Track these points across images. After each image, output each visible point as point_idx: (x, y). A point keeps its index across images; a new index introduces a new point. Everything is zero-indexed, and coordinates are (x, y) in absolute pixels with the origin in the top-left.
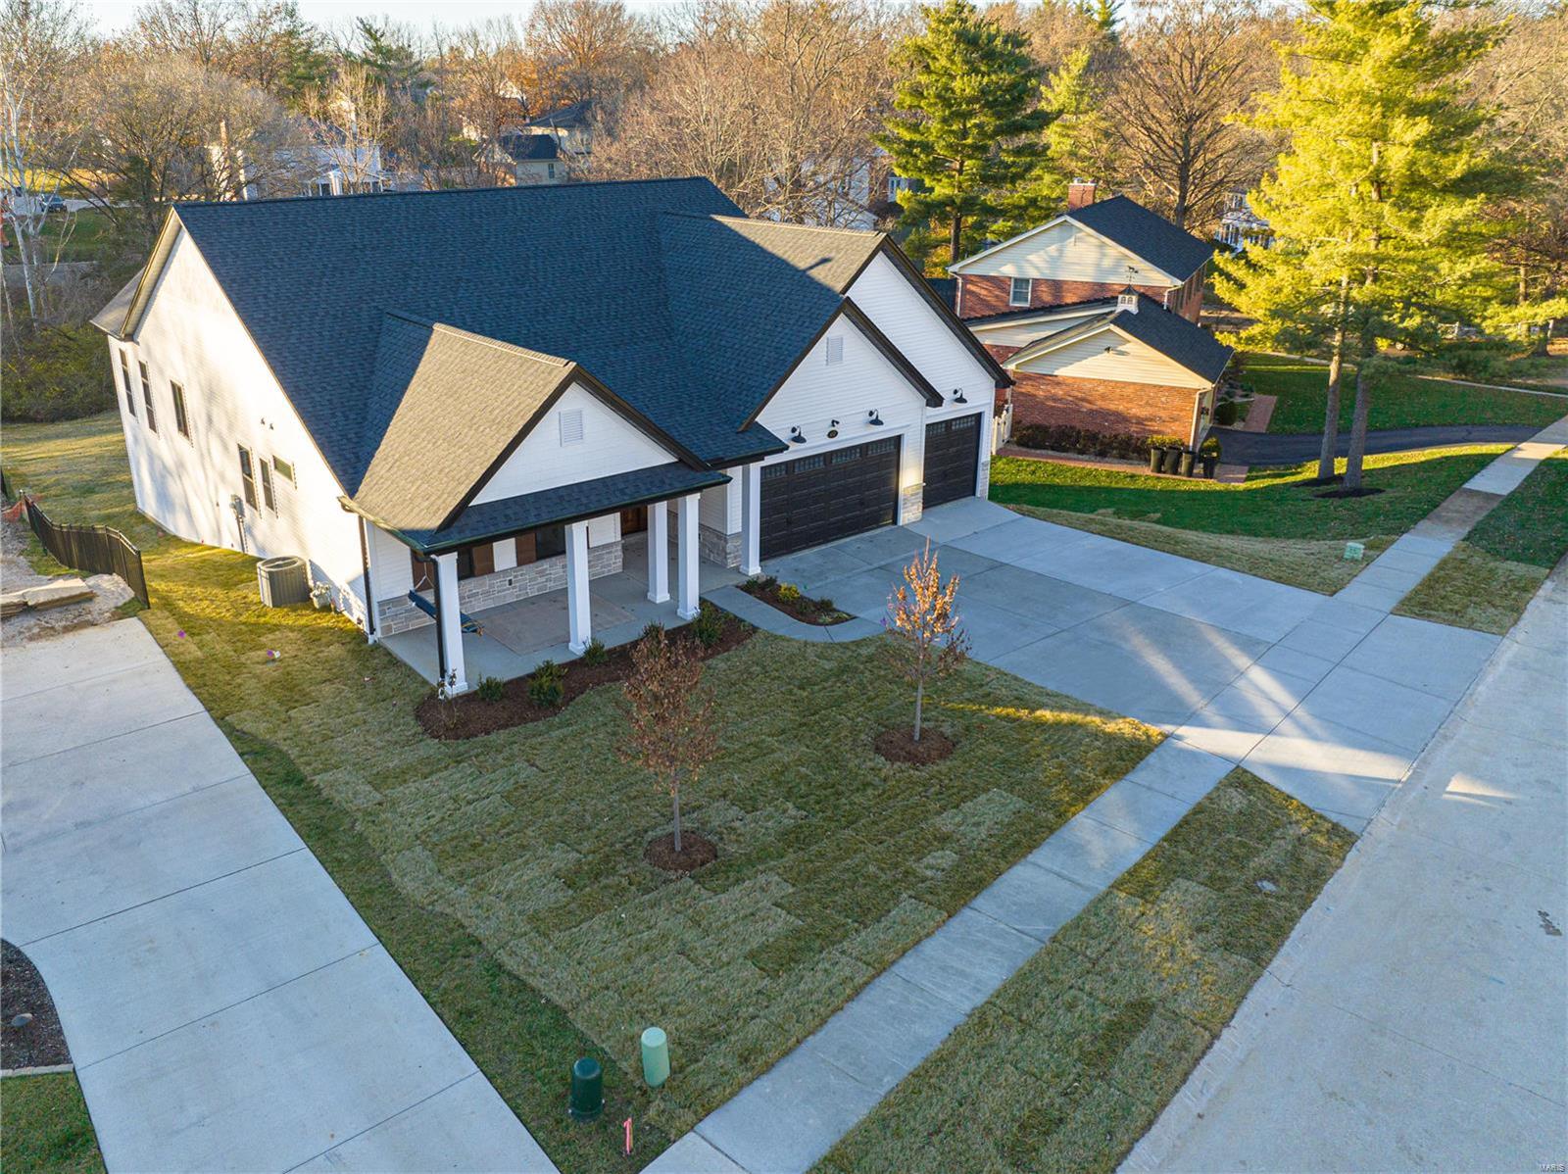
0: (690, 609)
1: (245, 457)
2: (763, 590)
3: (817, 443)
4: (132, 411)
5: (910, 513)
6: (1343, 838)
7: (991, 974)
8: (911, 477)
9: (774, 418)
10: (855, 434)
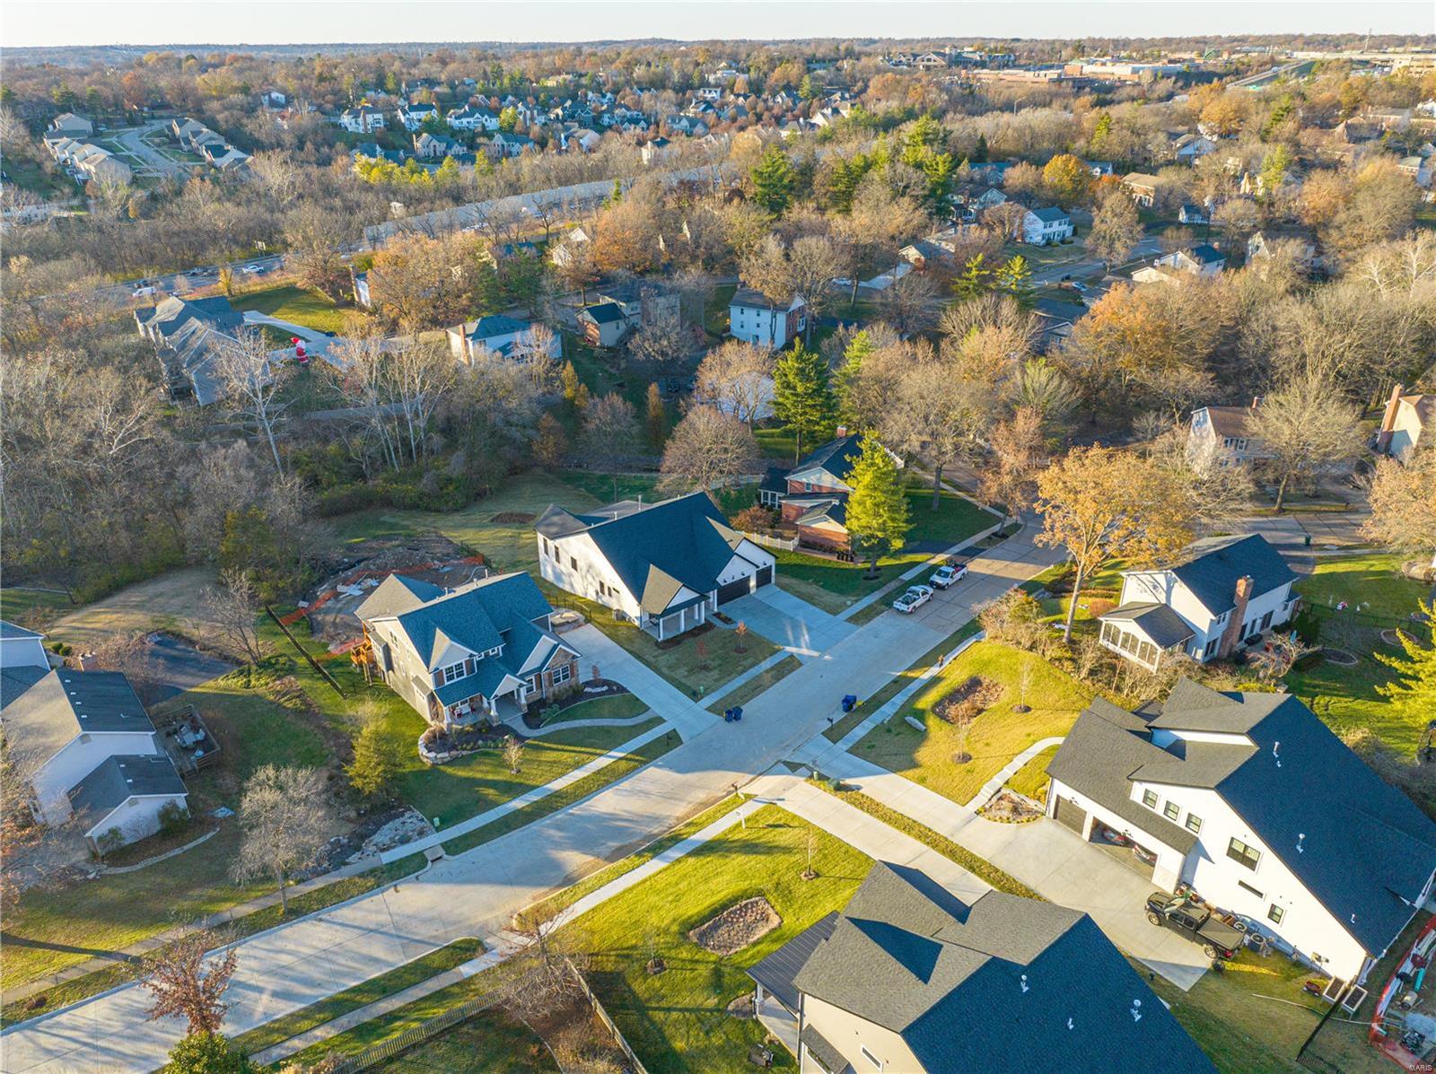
0: (703, 621)
1: (602, 585)
2: (718, 615)
3: (730, 581)
4: (546, 552)
5: (753, 591)
6: (801, 665)
7: (743, 682)
8: (753, 583)
9: (720, 579)
10: (738, 577)
